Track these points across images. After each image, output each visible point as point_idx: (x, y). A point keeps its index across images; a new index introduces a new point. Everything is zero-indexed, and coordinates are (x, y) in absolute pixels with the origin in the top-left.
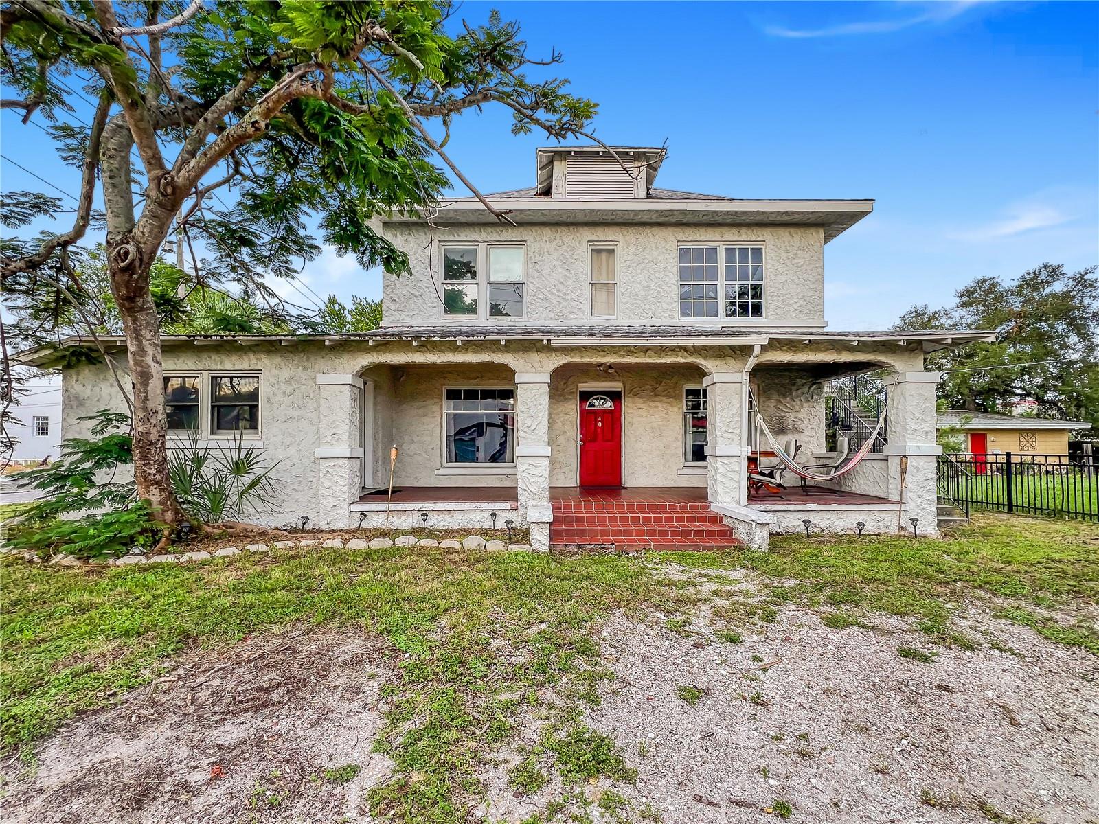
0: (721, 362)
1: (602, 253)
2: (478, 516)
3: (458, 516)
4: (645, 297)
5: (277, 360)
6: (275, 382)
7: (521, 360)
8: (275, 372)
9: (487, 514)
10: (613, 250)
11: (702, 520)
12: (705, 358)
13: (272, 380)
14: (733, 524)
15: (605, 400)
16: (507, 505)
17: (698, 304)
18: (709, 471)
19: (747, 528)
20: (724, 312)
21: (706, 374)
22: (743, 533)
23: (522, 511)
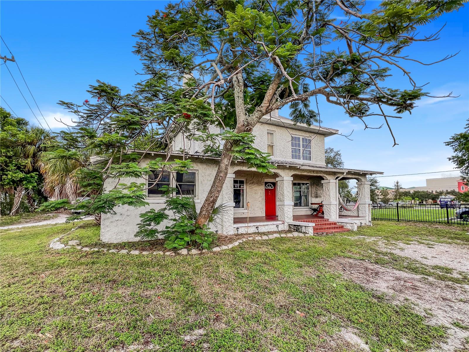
0: (329, 176)
1: (270, 134)
2: (272, 227)
3: (266, 227)
4: (283, 151)
5: (205, 166)
6: (204, 175)
7: (283, 172)
8: (204, 171)
9: (275, 226)
10: (273, 133)
11: (328, 224)
12: (327, 175)
13: (203, 174)
14: (343, 224)
15: (270, 185)
16: (281, 222)
17: (295, 154)
18: (325, 209)
19: (351, 225)
20: (302, 158)
21: (323, 179)
22: (349, 227)
23: (286, 224)
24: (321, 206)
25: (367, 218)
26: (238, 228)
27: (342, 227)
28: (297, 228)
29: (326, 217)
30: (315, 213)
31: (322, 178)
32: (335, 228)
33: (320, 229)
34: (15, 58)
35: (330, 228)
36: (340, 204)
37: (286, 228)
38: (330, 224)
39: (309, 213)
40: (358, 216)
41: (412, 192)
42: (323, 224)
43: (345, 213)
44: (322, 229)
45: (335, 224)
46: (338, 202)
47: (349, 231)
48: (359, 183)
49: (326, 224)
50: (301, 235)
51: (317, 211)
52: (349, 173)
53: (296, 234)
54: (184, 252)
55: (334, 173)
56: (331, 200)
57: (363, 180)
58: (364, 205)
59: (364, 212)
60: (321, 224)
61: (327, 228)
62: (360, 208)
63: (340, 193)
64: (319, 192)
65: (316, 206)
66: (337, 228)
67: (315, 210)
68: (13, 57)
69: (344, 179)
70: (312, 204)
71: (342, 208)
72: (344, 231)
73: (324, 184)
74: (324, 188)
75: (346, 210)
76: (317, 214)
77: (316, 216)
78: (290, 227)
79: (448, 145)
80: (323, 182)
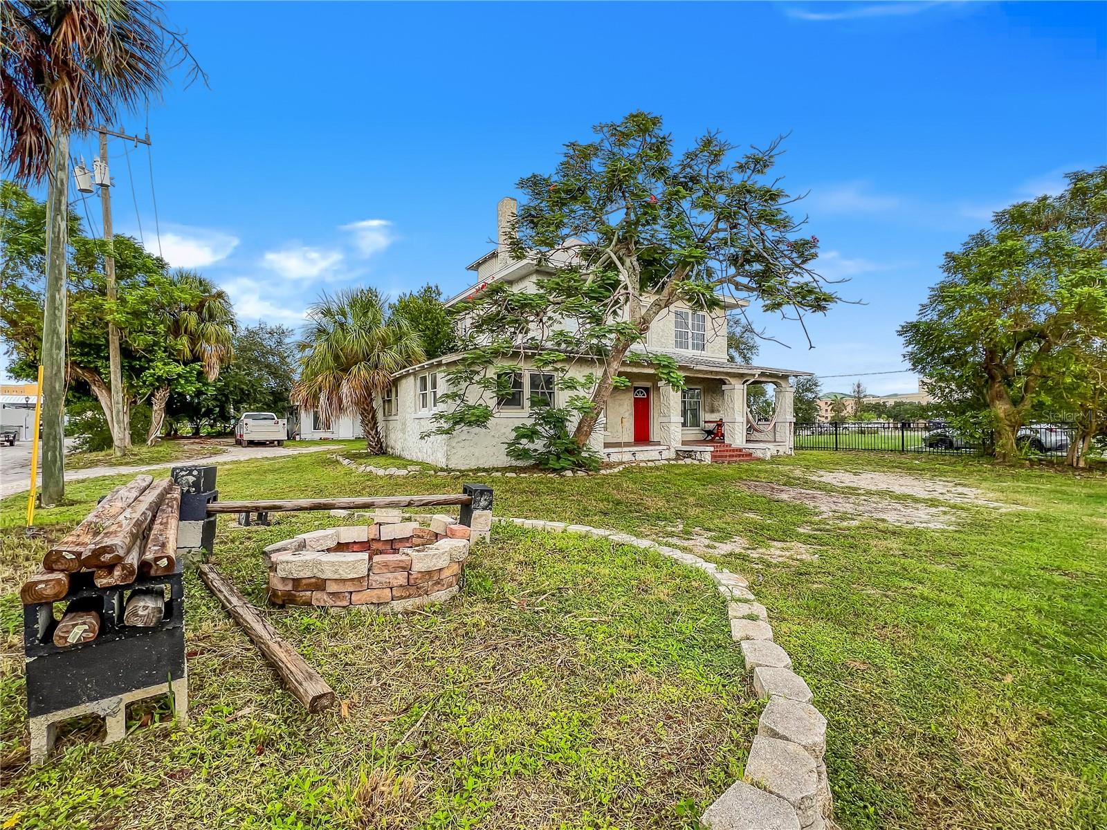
0: (734, 379)
3: (646, 453)
4: (662, 335)
9: (657, 452)
11: (730, 451)
12: (730, 377)
14: (750, 451)
15: (642, 392)
16: (665, 447)
17: (681, 341)
18: (726, 430)
19: (762, 451)
20: (690, 347)
21: (725, 384)
22: (759, 454)
23: (673, 450)
24: (720, 424)
25: (787, 443)
26: (608, 454)
27: (750, 455)
28: (689, 454)
29: (727, 441)
30: (710, 438)
31: (723, 382)
32: (739, 456)
33: (720, 456)
34: (151, 138)
35: (733, 456)
36: (748, 422)
37: (673, 455)
38: (733, 451)
39: (701, 437)
40: (775, 441)
41: (891, 402)
42: (724, 451)
43: (757, 436)
44: (722, 456)
45: (740, 450)
46: (745, 419)
47: (758, 459)
48: (778, 390)
49: (727, 451)
50: (696, 462)
51: (714, 434)
52: (763, 374)
53: (688, 461)
54: (569, 473)
55: (741, 376)
56: (736, 415)
57: (783, 384)
58: (783, 424)
59: (783, 435)
60: (720, 451)
61: (730, 456)
62: (778, 429)
63: (748, 406)
64: (716, 403)
65: (711, 426)
66: (743, 455)
67: (709, 432)
68: (148, 136)
69: (755, 382)
70: (705, 422)
71: (750, 428)
72: (753, 460)
73: (725, 392)
74: (726, 398)
75: (757, 431)
76: (714, 438)
77: (712, 441)
78: (677, 454)
79: (901, 335)
80: (724, 387)
